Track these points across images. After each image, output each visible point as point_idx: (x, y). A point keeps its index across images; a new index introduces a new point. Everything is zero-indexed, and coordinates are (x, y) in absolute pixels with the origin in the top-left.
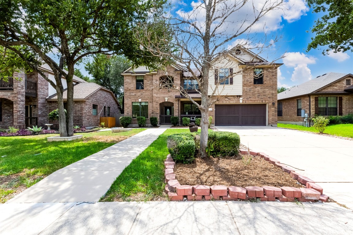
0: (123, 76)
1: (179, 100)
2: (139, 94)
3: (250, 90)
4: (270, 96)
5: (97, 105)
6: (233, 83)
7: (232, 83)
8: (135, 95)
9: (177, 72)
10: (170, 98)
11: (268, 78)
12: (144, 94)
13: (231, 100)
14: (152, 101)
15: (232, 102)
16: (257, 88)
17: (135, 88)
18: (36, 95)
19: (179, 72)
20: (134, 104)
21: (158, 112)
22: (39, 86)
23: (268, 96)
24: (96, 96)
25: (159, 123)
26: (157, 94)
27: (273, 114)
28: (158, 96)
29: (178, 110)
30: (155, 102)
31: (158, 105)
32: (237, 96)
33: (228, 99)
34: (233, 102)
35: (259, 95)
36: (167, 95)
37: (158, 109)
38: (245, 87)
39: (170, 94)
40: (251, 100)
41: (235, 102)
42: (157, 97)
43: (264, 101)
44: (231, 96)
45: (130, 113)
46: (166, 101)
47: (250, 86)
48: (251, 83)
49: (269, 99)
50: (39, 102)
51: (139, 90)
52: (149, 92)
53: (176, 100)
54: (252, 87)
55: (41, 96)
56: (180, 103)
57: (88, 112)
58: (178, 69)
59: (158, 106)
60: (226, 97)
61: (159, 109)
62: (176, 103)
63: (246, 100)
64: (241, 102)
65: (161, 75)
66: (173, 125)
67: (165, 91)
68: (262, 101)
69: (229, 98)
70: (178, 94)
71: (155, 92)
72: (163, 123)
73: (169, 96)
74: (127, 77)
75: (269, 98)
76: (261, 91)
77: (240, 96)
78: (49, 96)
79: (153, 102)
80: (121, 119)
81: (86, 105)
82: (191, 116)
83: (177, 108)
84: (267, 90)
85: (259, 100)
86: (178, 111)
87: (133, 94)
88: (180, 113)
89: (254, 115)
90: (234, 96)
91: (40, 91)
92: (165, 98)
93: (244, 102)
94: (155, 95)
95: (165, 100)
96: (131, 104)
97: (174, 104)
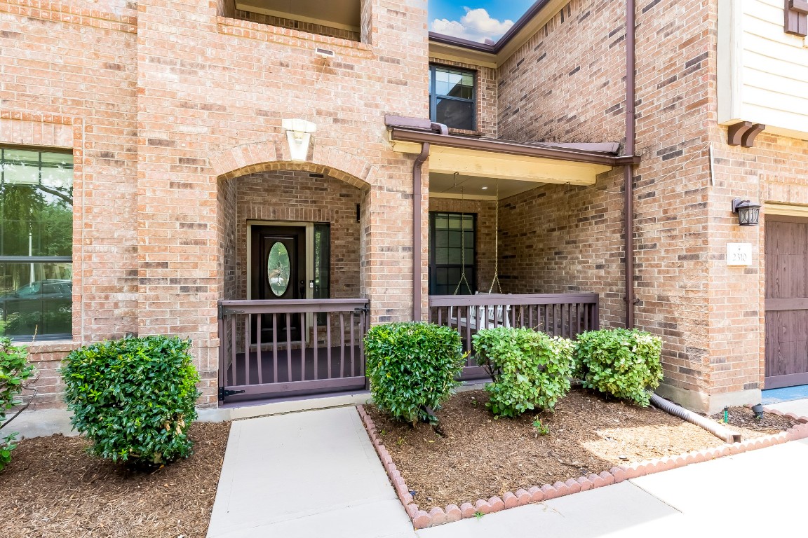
1: (416, 162)
10: (335, 131)
14: (124, 140)
21: (198, 274)
25: (209, 389)
26: (187, 69)
28: (205, 88)
29: (414, 249)
30: (167, 152)
31: (207, 191)
36: (307, 102)
37: (199, 234)
39: (337, 92)
42: (185, 105)
46: (297, 154)
52: (88, 35)
53: (394, 162)
56: (425, 191)
59: (204, 206)
61: (211, 232)
62: (394, 184)
67: (283, 56)
71: (162, 44)
72: (262, 387)
73: (327, 111)
79: (132, 152)
88: (424, 281)
92: (287, 124)
94: (168, 77)
95: (280, 143)
97: (377, 195)
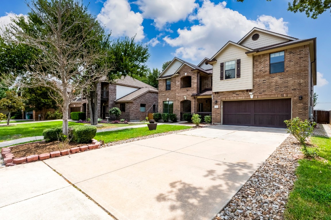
0: (158, 81)
1: (195, 98)
2: (167, 94)
3: (265, 82)
4: (295, 87)
5: (146, 104)
6: (241, 76)
7: (239, 76)
8: (165, 95)
9: (194, 71)
10: (188, 96)
11: (292, 63)
12: (171, 94)
13: (240, 95)
15: (240, 98)
16: (274, 79)
17: (165, 89)
18: (108, 99)
19: (196, 71)
20: (164, 103)
21: (179, 110)
22: (110, 94)
23: (293, 88)
24: (144, 98)
27: (301, 113)
28: (180, 95)
30: (177, 100)
32: (247, 91)
33: (235, 95)
34: (242, 98)
35: (277, 87)
36: (186, 94)
38: (258, 80)
40: (265, 95)
41: (244, 97)
42: (178, 96)
43: (285, 95)
44: (240, 91)
45: (162, 111)
47: (263, 77)
48: (266, 73)
49: (293, 92)
50: (109, 103)
51: (167, 91)
52: (174, 92)
53: (193, 98)
54: (267, 77)
55: (111, 100)
56: (196, 101)
57: (135, 109)
58: (195, 69)
59: (179, 104)
60: (234, 92)
61: (180, 107)
62: (193, 100)
63: (259, 94)
64: (252, 97)
65: (182, 76)
66: (187, 122)
67: (184, 90)
68: (282, 95)
69: (237, 93)
70: (195, 92)
71: (177, 92)
73: (187, 94)
74: (161, 81)
75: (294, 90)
76: (280, 81)
77: (250, 91)
78: (117, 99)
80: (153, 115)
81: (134, 104)
82: (210, 114)
83: (194, 106)
84: (291, 79)
85: (278, 94)
86: (194, 109)
87: (164, 95)
88: (196, 111)
89: (273, 114)
90: (242, 91)
91: (110, 97)
93: (256, 98)
94: (177, 94)
95: (184, 98)
96: (162, 103)
97: (192, 102)
